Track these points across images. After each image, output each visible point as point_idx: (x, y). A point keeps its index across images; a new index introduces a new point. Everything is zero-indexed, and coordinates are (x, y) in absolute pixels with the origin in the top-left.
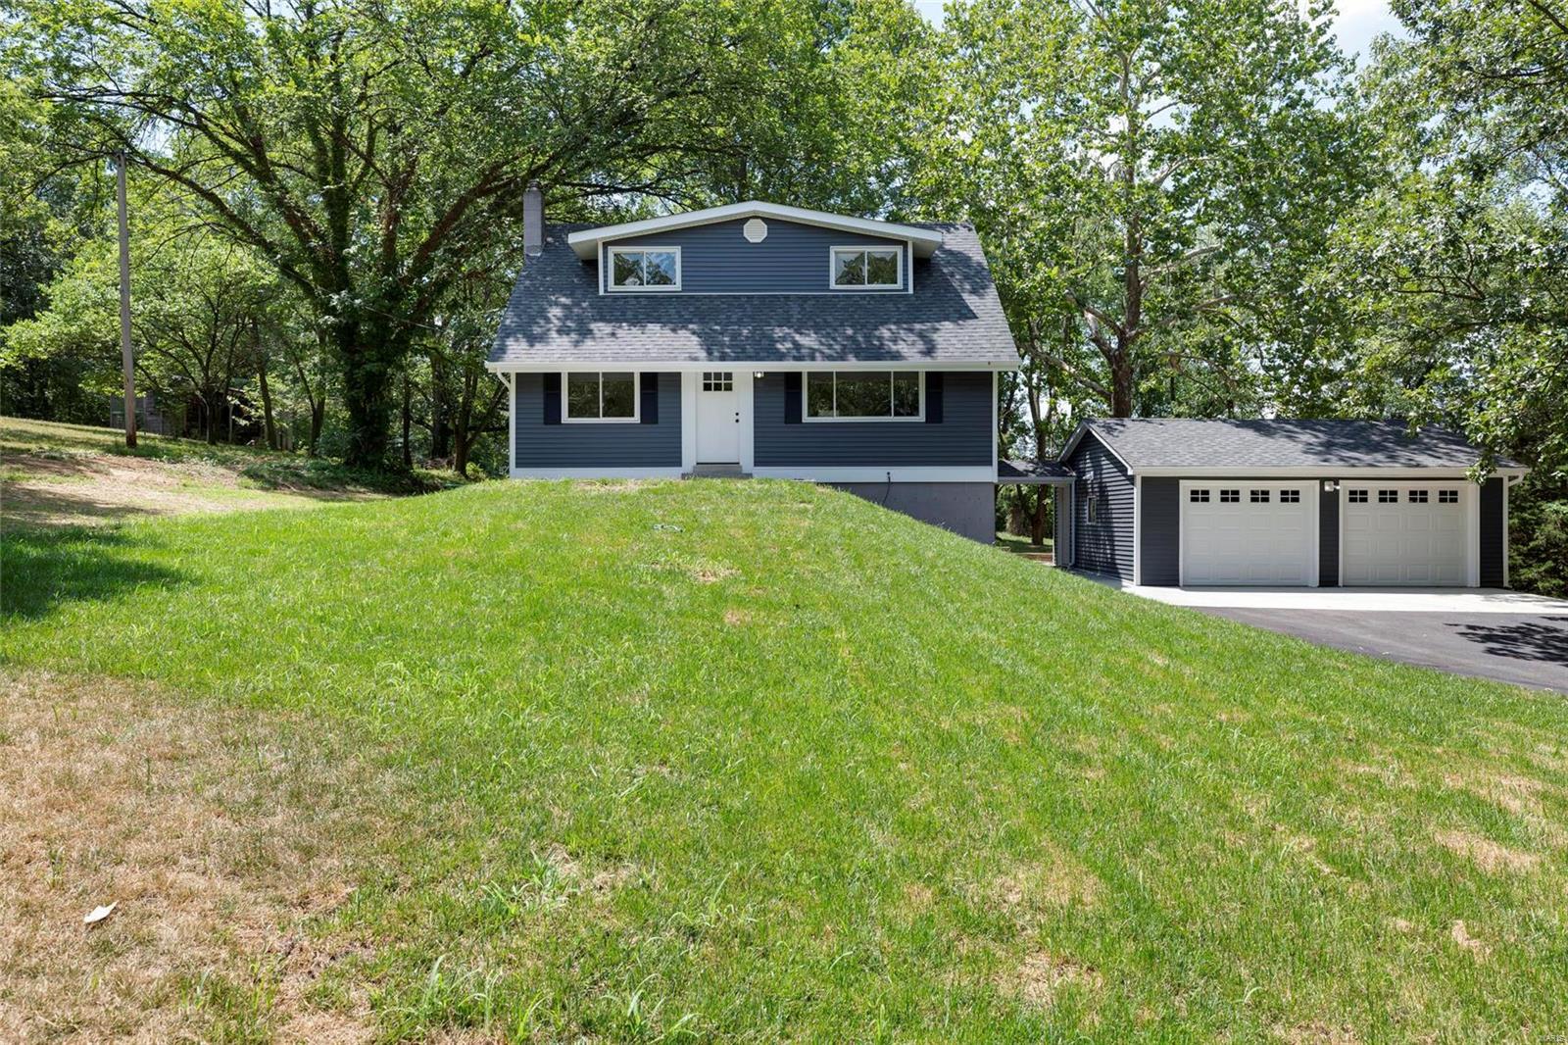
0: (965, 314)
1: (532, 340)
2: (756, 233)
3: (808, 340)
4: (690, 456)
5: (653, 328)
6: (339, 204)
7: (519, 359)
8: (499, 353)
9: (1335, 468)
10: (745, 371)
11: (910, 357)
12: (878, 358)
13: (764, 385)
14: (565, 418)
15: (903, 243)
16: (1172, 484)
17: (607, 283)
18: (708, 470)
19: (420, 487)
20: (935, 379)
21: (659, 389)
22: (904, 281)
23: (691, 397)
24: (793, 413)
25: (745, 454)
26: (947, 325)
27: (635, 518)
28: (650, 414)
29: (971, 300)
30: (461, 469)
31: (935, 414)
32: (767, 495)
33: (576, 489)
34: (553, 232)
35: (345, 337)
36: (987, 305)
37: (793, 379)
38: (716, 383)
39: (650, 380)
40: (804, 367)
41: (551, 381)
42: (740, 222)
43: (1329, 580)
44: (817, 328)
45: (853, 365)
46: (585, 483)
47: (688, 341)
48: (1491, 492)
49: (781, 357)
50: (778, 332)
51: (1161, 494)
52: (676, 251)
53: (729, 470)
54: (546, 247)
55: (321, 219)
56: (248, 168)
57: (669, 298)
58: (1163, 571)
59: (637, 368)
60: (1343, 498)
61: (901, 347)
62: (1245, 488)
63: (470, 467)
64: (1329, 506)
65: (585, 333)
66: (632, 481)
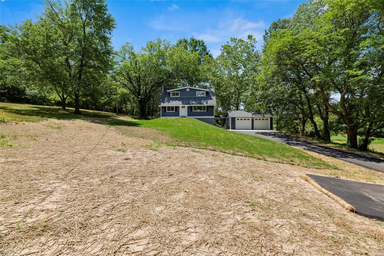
0: (211, 99)
1: (164, 103)
2: (188, 90)
3: (194, 102)
4: (180, 115)
5: (177, 101)
6: (139, 86)
7: (162, 105)
8: (160, 104)
9: (254, 116)
10: (186, 106)
11: (205, 104)
12: (201, 104)
13: (188, 107)
14: (167, 111)
15: (205, 91)
16: (235, 118)
17: (171, 96)
18: (182, 117)
19: (149, 119)
20: (207, 107)
21: (177, 108)
22: (205, 95)
23: (180, 109)
24: (192, 110)
25: (186, 115)
26: (209, 100)
27: (174, 121)
28: (176, 111)
29: (212, 97)
30: (152, 117)
31: (207, 110)
32: (186, 119)
33: (168, 119)
34: (165, 89)
35: (140, 102)
36: (214, 98)
37: (192, 107)
38: (183, 107)
39: (176, 107)
40: (193, 105)
41: (165, 107)
42: (186, 89)
43: (253, 129)
44: (195, 101)
45: (198, 105)
46: (169, 118)
47: (180, 103)
48: (271, 119)
49: (190, 104)
50: (190, 101)
51: (233, 119)
52: (179, 92)
53: (185, 117)
54: (164, 91)
55: (137, 88)
56: (129, 81)
57: (178, 97)
58: (234, 128)
59: (175, 106)
60: (254, 120)
61: (204, 103)
62: (243, 118)
63: (153, 117)
64: (253, 120)
65: (169, 102)
66: (174, 118)
